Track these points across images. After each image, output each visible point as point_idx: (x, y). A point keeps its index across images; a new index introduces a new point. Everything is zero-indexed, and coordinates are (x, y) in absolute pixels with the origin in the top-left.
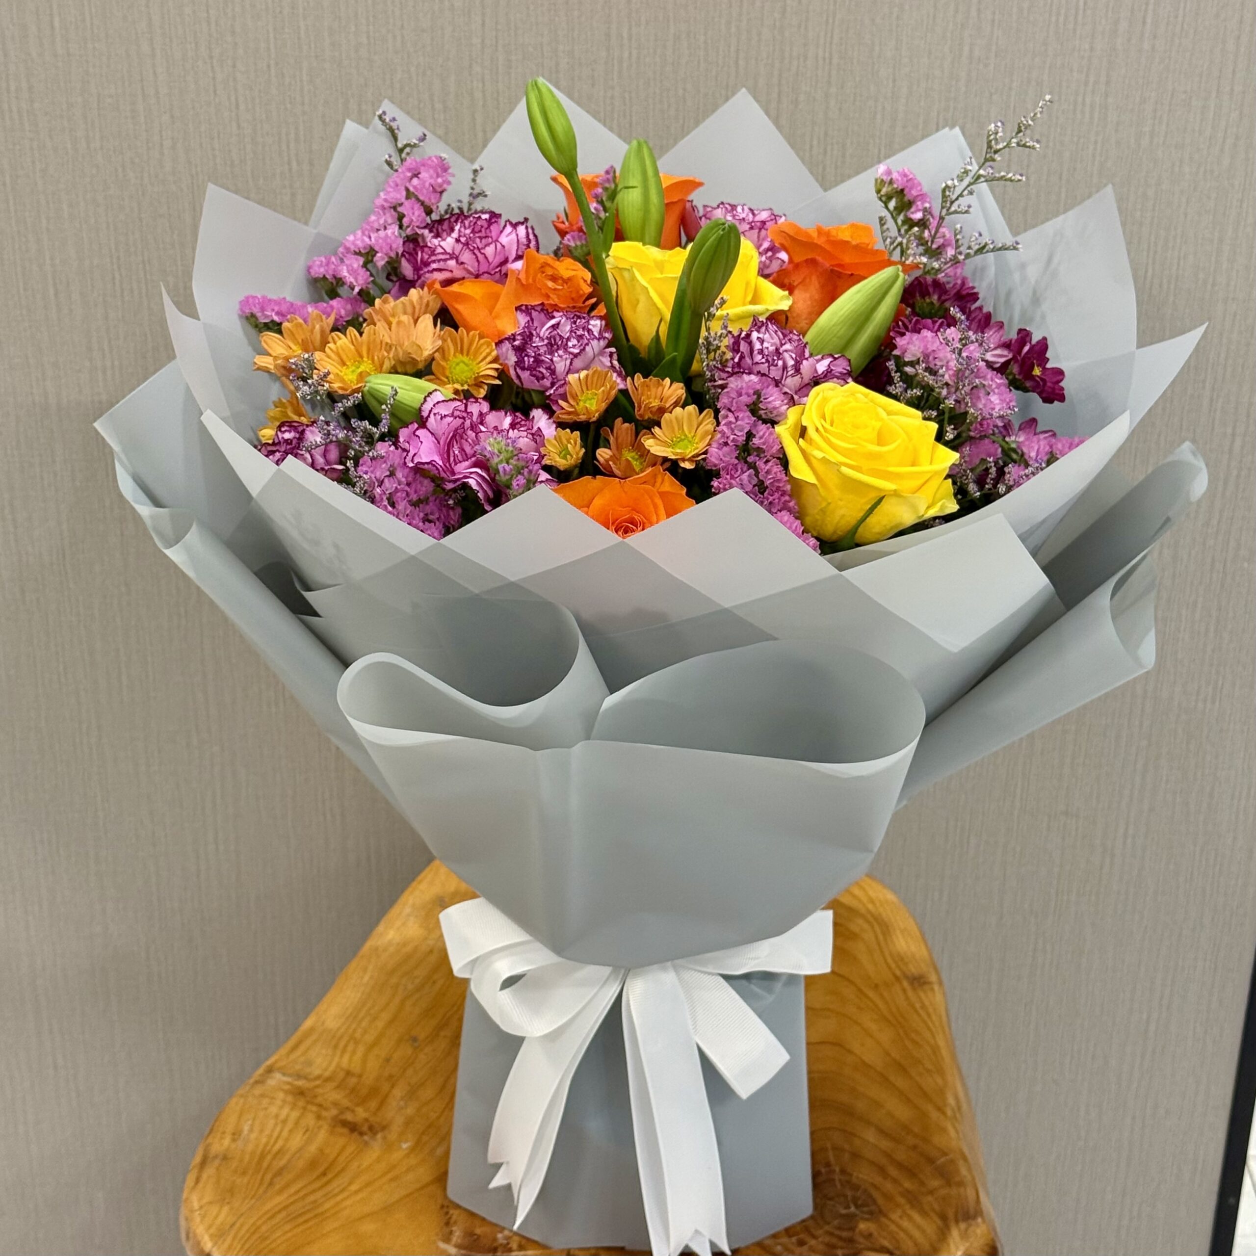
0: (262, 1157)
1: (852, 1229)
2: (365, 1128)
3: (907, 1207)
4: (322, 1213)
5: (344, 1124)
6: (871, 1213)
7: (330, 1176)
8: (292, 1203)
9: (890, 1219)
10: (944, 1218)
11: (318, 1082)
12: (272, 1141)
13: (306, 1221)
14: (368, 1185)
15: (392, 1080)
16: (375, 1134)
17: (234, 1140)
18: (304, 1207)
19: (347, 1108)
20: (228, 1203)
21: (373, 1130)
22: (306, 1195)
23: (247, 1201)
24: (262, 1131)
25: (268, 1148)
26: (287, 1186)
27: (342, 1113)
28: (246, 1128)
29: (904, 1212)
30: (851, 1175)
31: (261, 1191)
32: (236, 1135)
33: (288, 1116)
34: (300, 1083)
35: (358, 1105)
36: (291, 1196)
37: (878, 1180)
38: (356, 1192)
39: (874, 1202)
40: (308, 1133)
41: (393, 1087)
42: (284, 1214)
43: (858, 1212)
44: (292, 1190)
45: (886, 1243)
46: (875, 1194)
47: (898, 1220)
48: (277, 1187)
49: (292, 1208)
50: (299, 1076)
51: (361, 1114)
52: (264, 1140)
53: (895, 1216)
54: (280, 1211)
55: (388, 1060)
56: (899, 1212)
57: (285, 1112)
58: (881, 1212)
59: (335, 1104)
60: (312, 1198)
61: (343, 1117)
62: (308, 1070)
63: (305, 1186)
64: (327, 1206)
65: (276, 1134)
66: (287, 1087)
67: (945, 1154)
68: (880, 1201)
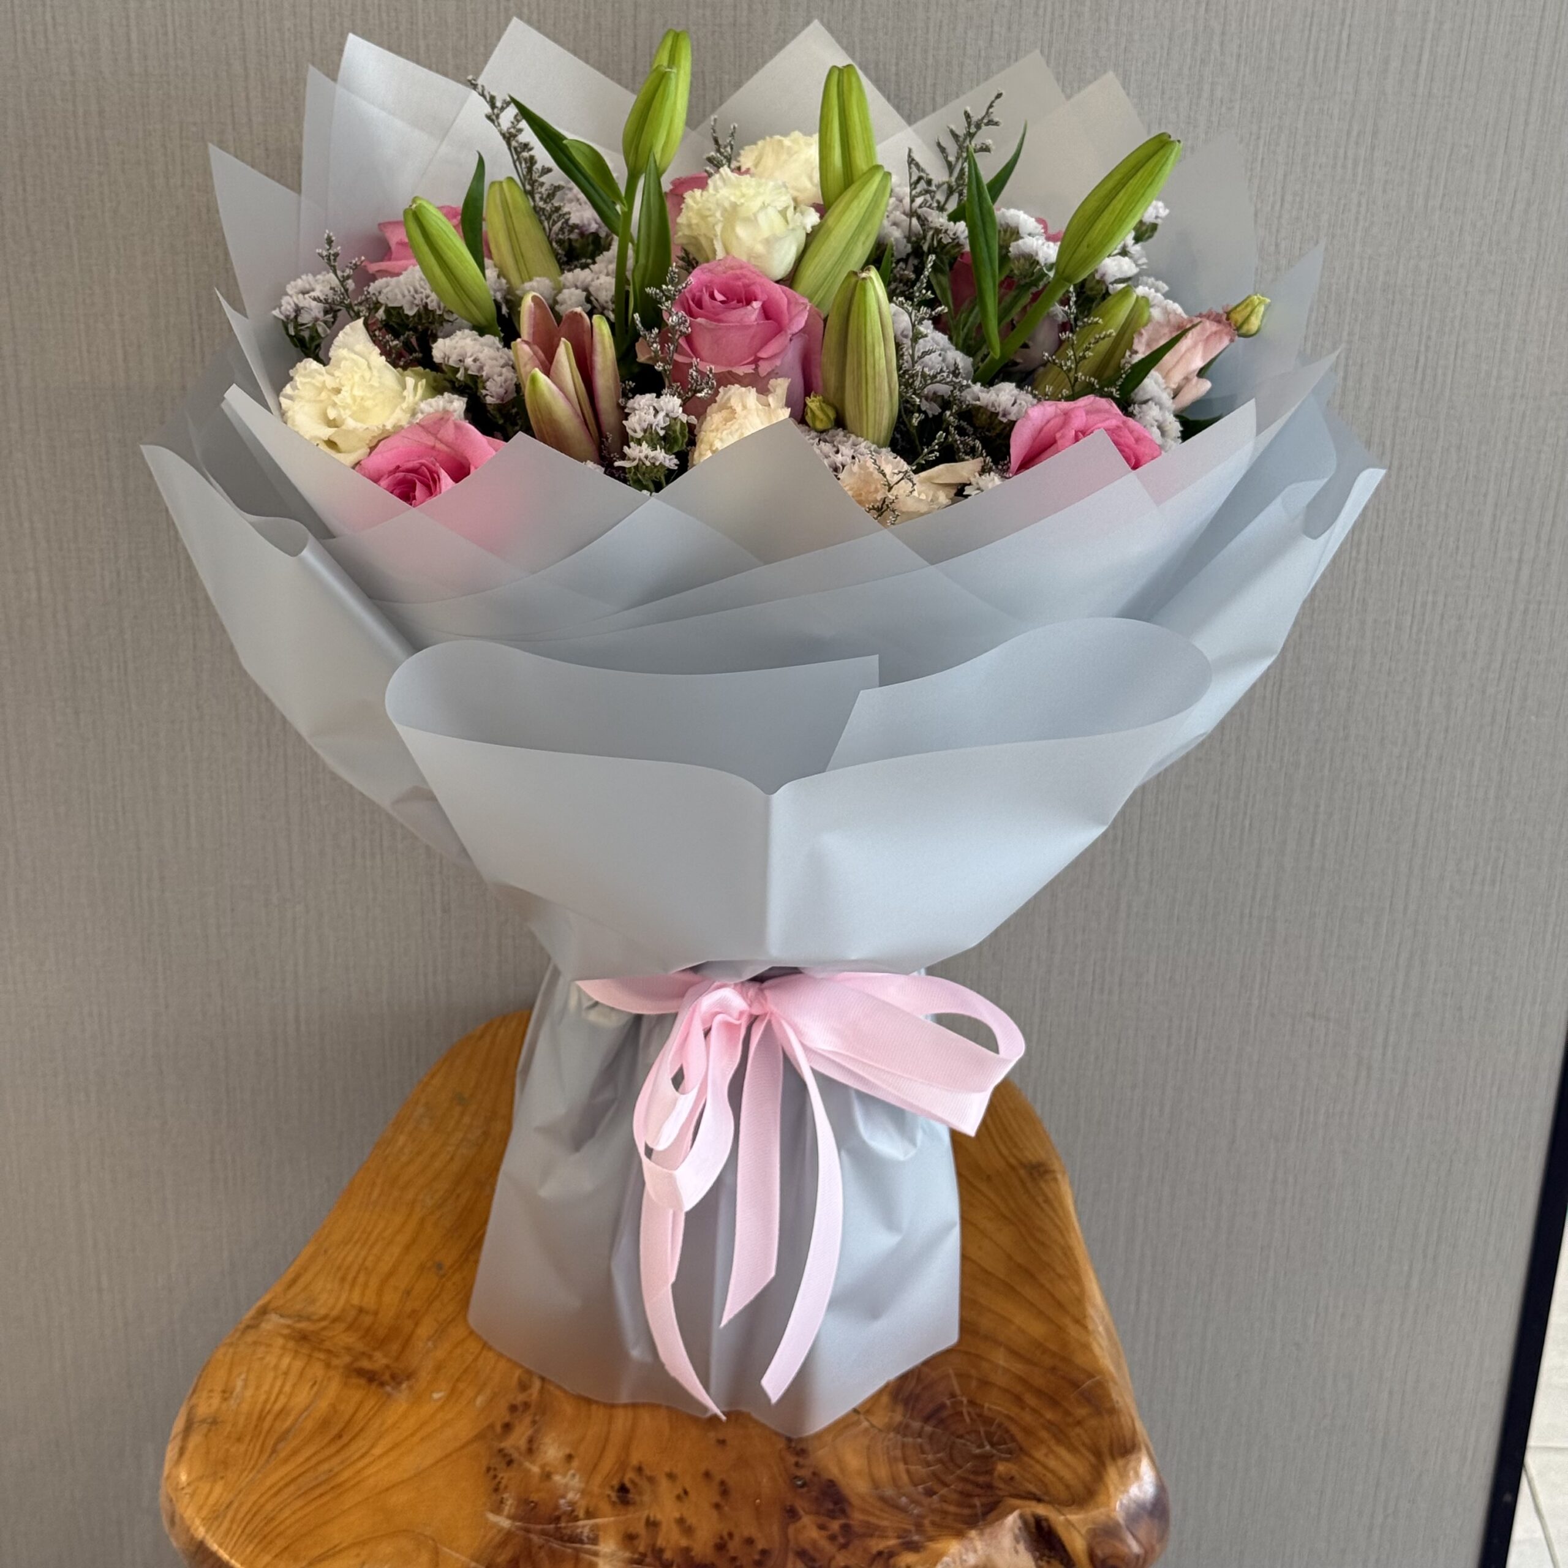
0: (261, 1418)
1: (990, 1472)
2: (387, 1377)
3: (1052, 1443)
4: (339, 1485)
5: (361, 1372)
6: (1011, 1451)
7: (345, 1439)
8: (300, 1475)
9: (1033, 1458)
10: (1098, 1454)
11: (323, 1324)
12: (273, 1398)
13: (321, 1495)
14: (395, 1446)
15: (416, 1317)
16: (400, 1383)
17: (225, 1399)
18: (316, 1478)
19: (363, 1354)
20: (222, 1478)
21: (397, 1379)
22: (319, 1463)
23: (246, 1473)
24: (258, 1388)
25: (268, 1407)
26: (295, 1453)
27: (356, 1359)
28: (239, 1384)
29: (1049, 1447)
30: (983, 1407)
31: (261, 1462)
32: (227, 1393)
33: (290, 1365)
34: (303, 1325)
35: (374, 1349)
36: (299, 1466)
37: (1014, 1411)
38: (381, 1456)
39: (1013, 1439)
40: (315, 1388)
41: (417, 1324)
42: (292, 1488)
43: (995, 1452)
44: (300, 1458)
45: (1032, 1488)
46: (1014, 1429)
47: (1042, 1459)
48: (283, 1455)
49: (301, 1479)
50: (300, 1317)
51: (380, 1361)
52: (263, 1397)
53: (1039, 1454)
54: (287, 1485)
55: (408, 1293)
56: (1044, 1450)
57: (286, 1361)
58: (1021, 1449)
59: (348, 1349)
60: (326, 1466)
61: (358, 1365)
62: (311, 1309)
63: (317, 1452)
64: (345, 1475)
65: (276, 1390)
66: (286, 1331)
67: (1091, 1376)
68: (1019, 1436)
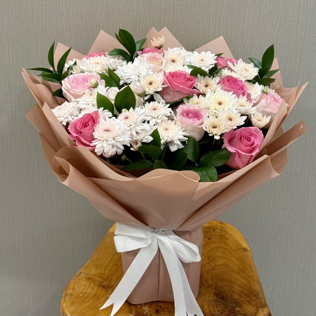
1: (235, 310)
2: (107, 287)
3: (248, 304)
5: (101, 286)
6: (239, 306)
7: (99, 298)
9: (244, 307)
10: (257, 307)
11: (93, 276)
12: (83, 290)
15: (112, 275)
16: (110, 288)
18: (93, 306)
19: (102, 282)
20: (74, 306)
22: (94, 303)
23: (78, 305)
25: (82, 292)
26: (88, 301)
28: (76, 287)
30: (233, 297)
31: (82, 302)
32: (73, 289)
34: (89, 276)
35: (104, 281)
36: (89, 304)
37: (240, 298)
39: (239, 303)
40: (92, 288)
42: (88, 308)
44: (90, 302)
45: (243, 313)
46: (239, 301)
47: (246, 307)
48: (86, 301)
49: (90, 306)
50: (88, 274)
51: (105, 283)
52: (81, 290)
55: (110, 270)
57: (86, 283)
58: (241, 305)
59: (99, 281)
61: (101, 284)
62: (90, 273)
63: (93, 301)
66: (85, 277)
67: (256, 291)
68: (241, 303)
